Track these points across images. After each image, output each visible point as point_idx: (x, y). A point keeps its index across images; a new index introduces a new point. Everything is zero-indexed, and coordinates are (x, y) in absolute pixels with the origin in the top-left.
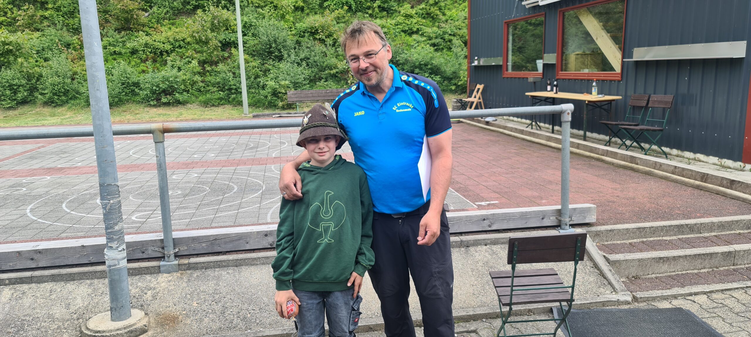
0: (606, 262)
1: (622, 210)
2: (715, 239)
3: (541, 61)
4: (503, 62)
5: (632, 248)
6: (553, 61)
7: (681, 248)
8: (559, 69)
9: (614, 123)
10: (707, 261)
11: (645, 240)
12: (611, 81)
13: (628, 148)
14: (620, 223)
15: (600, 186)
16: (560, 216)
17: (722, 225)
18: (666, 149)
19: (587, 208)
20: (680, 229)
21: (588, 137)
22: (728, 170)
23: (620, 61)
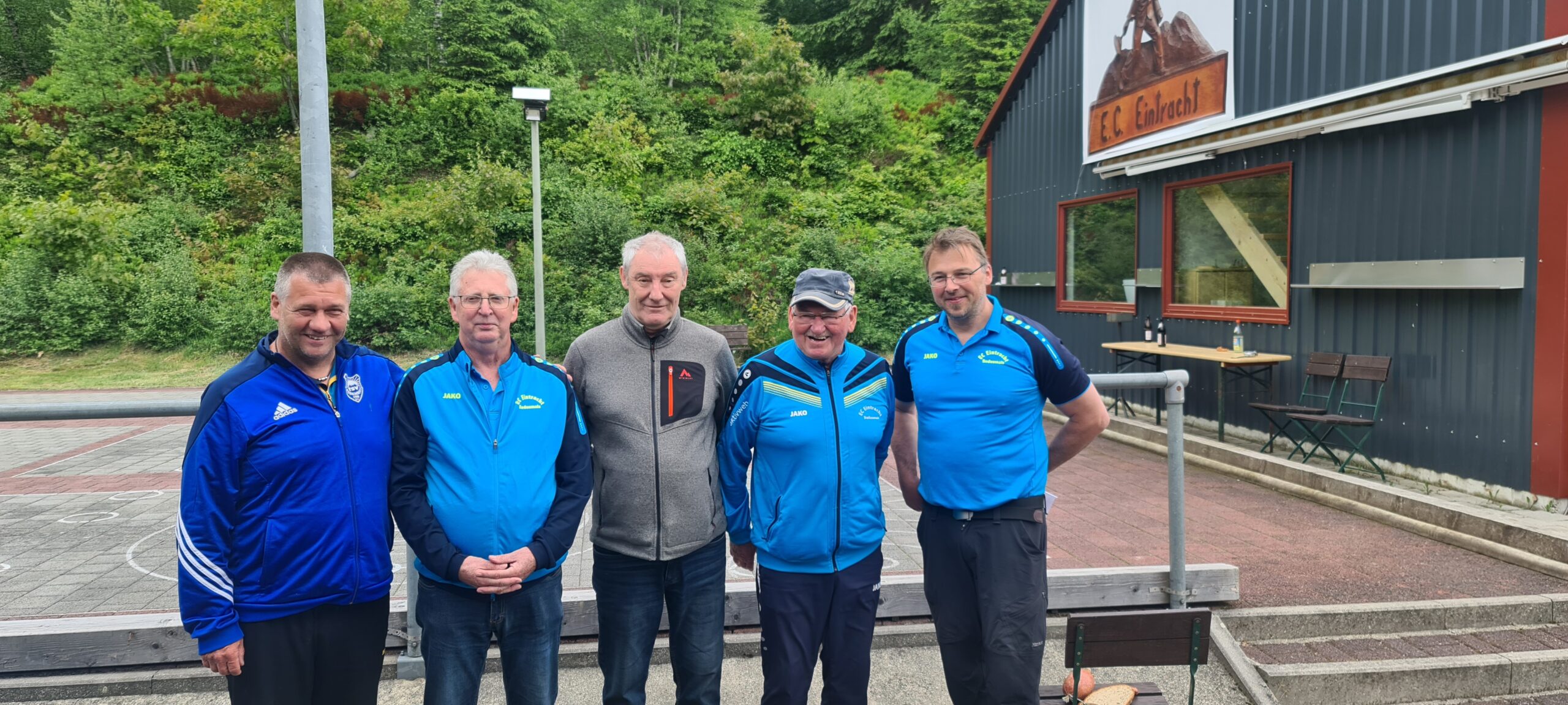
0: (1261, 680)
1: (1292, 580)
2: (1472, 641)
3: (1132, 282)
4: (1058, 281)
5: (1311, 653)
6: (1157, 284)
7: (1407, 657)
8: (1169, 298)
9: (1278, 407)
10: (1457, 683)
11: (1337, 638)
12: (1270, 324)
13: (1307, 458)
14: (1288, 604)
15: (1250, 531)
16: (1169, 586)
17: (1487, 613)
18: (1380, 462)
19: (1220, 571)
20: (1405, 619)
21: (1230, 435)
22: (1505, 507)
23: (1285, 287)
